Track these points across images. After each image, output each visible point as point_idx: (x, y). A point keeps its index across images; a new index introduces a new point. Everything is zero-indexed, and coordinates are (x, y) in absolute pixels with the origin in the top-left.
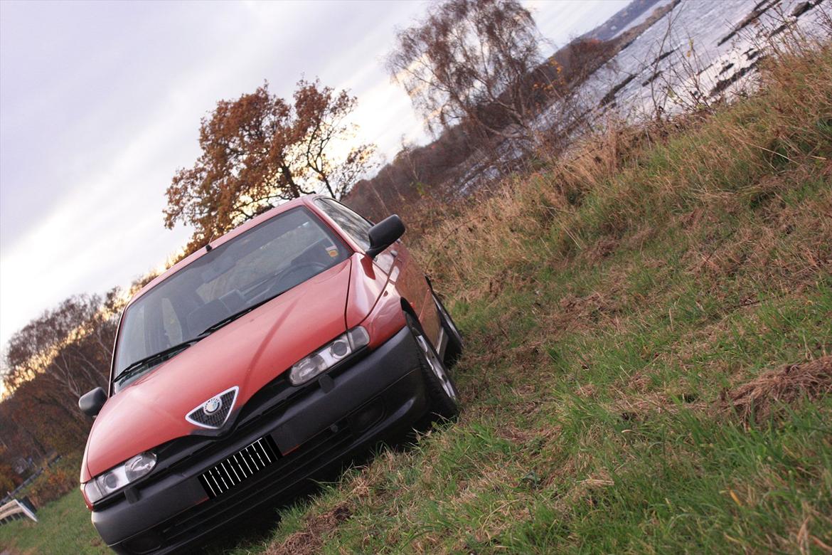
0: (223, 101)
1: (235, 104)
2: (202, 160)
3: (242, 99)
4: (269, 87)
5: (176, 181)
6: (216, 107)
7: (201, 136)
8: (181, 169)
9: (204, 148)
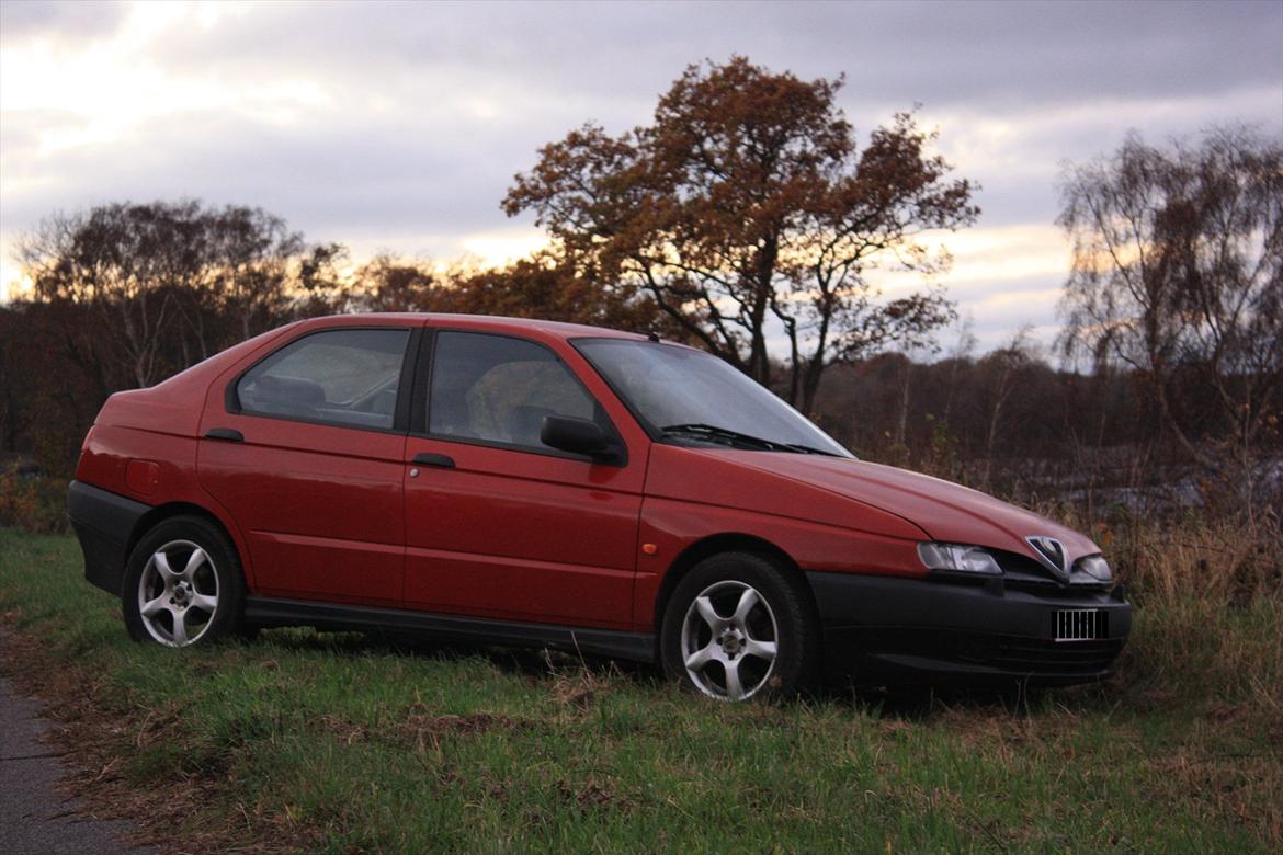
0: (746, 60)
1: (765, 80)
2: (642, 134)
3: (780, 80)
4: (841, 90)
5: (574, 140)
6: (727, 63)
7: (670, 95)
8: (596, 126)
9: (659, 118)
